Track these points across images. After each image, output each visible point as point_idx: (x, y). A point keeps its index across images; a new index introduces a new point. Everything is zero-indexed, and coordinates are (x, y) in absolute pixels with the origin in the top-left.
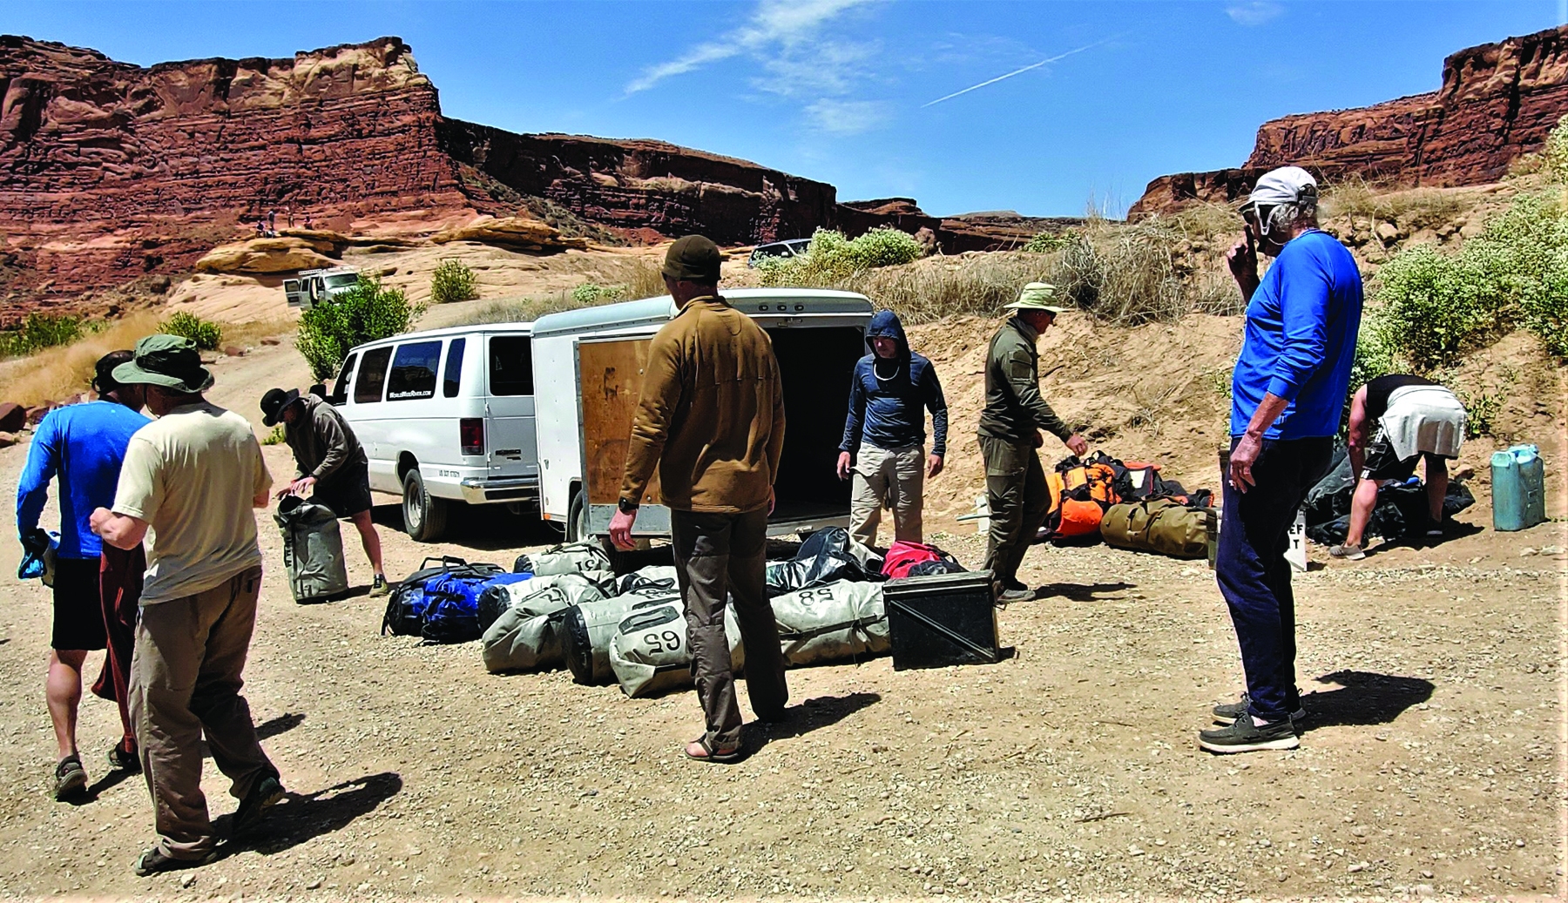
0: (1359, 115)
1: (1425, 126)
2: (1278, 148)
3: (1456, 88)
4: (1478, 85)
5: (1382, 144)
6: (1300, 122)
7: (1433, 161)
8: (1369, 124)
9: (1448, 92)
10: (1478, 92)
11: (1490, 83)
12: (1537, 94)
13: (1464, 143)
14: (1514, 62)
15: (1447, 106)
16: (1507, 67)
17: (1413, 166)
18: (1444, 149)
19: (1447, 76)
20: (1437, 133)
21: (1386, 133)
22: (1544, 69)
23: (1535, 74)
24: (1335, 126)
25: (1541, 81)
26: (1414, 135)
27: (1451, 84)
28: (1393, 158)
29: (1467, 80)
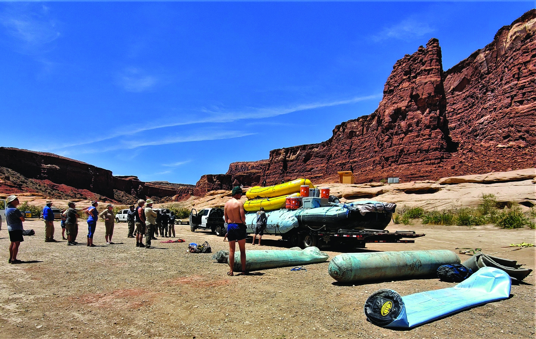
0: (253, 163)
1: (266, 167)
2: (234, 169)
3: (272, 159)
4: (277, 158)
5: (257, 171)
6: (239, 164)
7: (268, 176)
8: (255, 165)
9: (271, 159)
10: (277, 160)
11: (280, 158)
12: (290, 162)
13: (274, 172)
14: (284, 154)
15: (271, 163)
16: (283, 155)
17: (263, 176)
18: (270, 173)
19: (270, 155)
20: (268, 169)
21: (259, 168)
22: (291, 156)
23: (289, 157)
24: (247, 165)
25: (290, 159)
26: (263, 169)
27: (271, 158)
28: (259, 174)
29: (275, 157)
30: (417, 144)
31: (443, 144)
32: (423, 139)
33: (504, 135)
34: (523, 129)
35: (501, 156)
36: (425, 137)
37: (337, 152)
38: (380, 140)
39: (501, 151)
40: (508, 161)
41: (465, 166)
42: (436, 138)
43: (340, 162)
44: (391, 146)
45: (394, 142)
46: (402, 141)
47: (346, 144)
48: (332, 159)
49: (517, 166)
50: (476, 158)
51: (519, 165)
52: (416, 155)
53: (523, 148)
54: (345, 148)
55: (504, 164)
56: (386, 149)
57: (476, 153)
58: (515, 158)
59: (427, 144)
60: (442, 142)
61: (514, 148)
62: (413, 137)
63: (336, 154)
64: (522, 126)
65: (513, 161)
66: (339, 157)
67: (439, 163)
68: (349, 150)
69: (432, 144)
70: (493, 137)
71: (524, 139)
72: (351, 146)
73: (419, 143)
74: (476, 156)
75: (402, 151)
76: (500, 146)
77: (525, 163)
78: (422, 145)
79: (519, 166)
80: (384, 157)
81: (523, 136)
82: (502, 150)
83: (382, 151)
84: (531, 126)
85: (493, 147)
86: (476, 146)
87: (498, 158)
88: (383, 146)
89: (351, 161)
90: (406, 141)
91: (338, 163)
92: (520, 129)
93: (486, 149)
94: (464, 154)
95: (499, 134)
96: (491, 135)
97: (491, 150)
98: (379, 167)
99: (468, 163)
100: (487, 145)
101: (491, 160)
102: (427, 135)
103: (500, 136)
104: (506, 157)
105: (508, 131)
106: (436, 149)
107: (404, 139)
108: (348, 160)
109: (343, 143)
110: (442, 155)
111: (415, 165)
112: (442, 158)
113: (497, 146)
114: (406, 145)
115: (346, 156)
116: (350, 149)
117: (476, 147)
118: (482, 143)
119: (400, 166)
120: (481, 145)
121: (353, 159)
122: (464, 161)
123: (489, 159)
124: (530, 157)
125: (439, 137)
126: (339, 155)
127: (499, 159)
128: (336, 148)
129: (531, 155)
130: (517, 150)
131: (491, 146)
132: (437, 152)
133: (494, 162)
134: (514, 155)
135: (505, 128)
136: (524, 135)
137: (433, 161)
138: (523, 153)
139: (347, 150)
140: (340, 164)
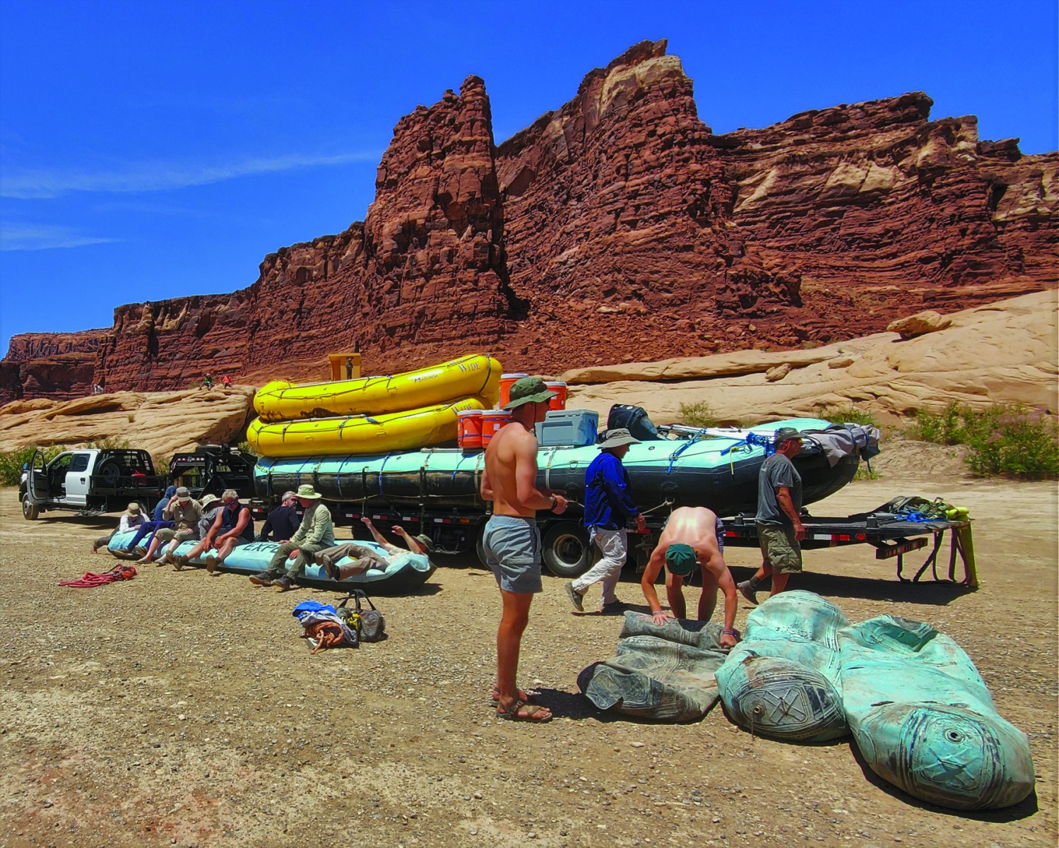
0: (69, 337)
1: (106, 346)
2: (22, 351)
3: (121, 326)
4: (133, 326)
5: (83, 355)
6: (35, 338)
7: (112, 367)
8: (74, 342)
9: (117, 328)
10: (133, 330)
11: (139, 326)
12: (164, 335)
13: (128, 358)
14: (150, 315)
15: (117, 336)
16: (147, 318)
17: (101, 369)
18: (117, 361)
19: (116, 319)
20: (112, 351)
21: (85, 349)
22: (166, 321)
23: (161, 323)
24: (54, 341)
25: (164, 327)
26: (100, 351)
27: (118, 324)
28: (89, 363)
29: (127, 323)
30: (451, 301)
31: (501, 302)
32: (464, 291)
33: (605, 287)
34: (639, 277)
35: (609, 329)
36: (465, 287)
37: (272, 313)
38: (374, 290)
39: (607, 320)
40: (623, 340)
41: (547, 349)
42: (488, 288)
43: (279, 337)
44: (398, 304)
45: (404, 295)
46: (421, 292)
47: (291, 298)
48: (260, 330)
49: (641, 350)
50: (564, 333)
51: (644, 348)
52: (450, 324)
53: (645, 314)
54: (288, 307)
55: (618, 346)
56: (388, 308)
57: (563, 323)
58: (634, 333)
59: (472, 300)
60: (500, 297)
61: (629, 315)
62: (442, 285)
63: (269, 319)
64: (636, 272)
65: (632, 340)
66: (277, 325)
67: (495, 342)
68: (299, 311)
69: (482, 302)
70: (585, 292)
71: (640, 297)
72: (302, 303)
73: (454, 298)
74: (564, 328)
75: (422, 314)
76: (603, 309)
77: (654, 345)
78: (461, 303)
79: (645, 350)
80: (384, 326)
81: (638, 292)
82: (608, 317)
83: (380, 314)
84: (652, 273)
85: (592, 311)
86: (561, 308)
87: (604, 334)
88: (381, 303)
89: (304, 334)
90: (428, 294)
91: (276, 340)
92: (633, 278)
93: (580, 316)
94: (540, 324)
95: (597, 286)
96: (581, 288)
97: (589, 317)
98: (374, 349)
99: (550, 343)
100: (580, 307)
101: (593, 338)
102: (471, 281)
103: (599, 290)
104: (617, 332)
105: (613, 281)
106: (489, 313)
107: (425, 289)
108: (297, 333)
109: (284, 295)
110: (500, 325)
111: (450, 345)
112: (502, 331)
113: (598, 310)
114: (429, 303)
115: (292, 325)
116: (300, 308)
117: (561, 310)
118: (571, 303)
119: (420, 347)
120: (570, 307)
121: (308, 331)
122: (543, 338)
123: (588, 335)
124: (659, 333)
125: (494, 287)
126: (276, 321)
127: (606, 336)
128: (269, 305)
129: (660, 330)
130: (634, 318)
131: (587, 309)
132: (491, 318)
133: (599, 342)
134: (631, 328)
135: (606, 274)
136: (640, 289)
137: (485, 337)
138: (647, 324)
139: (293, 311)
140: (281, 340)
